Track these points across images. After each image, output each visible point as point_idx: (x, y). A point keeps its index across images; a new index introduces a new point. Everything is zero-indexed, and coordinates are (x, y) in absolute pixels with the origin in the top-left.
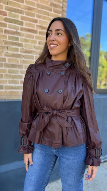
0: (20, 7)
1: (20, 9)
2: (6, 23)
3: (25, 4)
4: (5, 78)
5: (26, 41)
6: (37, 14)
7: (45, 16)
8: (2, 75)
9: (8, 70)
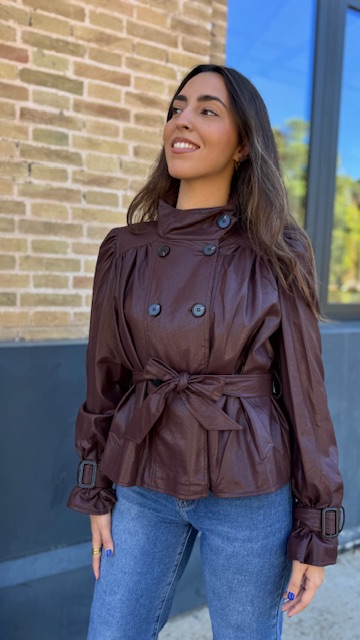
0: (72, 35)
1: (71, 39)
2: (25, 85)
3: (87, 23)
4: (23, 269)
5: (92, 144)
6: (128, 55)
7: (157, 62)
8: (13, 259)
9: (33, 242)
